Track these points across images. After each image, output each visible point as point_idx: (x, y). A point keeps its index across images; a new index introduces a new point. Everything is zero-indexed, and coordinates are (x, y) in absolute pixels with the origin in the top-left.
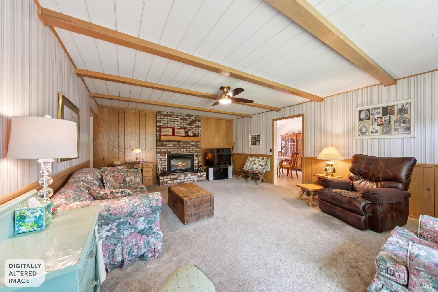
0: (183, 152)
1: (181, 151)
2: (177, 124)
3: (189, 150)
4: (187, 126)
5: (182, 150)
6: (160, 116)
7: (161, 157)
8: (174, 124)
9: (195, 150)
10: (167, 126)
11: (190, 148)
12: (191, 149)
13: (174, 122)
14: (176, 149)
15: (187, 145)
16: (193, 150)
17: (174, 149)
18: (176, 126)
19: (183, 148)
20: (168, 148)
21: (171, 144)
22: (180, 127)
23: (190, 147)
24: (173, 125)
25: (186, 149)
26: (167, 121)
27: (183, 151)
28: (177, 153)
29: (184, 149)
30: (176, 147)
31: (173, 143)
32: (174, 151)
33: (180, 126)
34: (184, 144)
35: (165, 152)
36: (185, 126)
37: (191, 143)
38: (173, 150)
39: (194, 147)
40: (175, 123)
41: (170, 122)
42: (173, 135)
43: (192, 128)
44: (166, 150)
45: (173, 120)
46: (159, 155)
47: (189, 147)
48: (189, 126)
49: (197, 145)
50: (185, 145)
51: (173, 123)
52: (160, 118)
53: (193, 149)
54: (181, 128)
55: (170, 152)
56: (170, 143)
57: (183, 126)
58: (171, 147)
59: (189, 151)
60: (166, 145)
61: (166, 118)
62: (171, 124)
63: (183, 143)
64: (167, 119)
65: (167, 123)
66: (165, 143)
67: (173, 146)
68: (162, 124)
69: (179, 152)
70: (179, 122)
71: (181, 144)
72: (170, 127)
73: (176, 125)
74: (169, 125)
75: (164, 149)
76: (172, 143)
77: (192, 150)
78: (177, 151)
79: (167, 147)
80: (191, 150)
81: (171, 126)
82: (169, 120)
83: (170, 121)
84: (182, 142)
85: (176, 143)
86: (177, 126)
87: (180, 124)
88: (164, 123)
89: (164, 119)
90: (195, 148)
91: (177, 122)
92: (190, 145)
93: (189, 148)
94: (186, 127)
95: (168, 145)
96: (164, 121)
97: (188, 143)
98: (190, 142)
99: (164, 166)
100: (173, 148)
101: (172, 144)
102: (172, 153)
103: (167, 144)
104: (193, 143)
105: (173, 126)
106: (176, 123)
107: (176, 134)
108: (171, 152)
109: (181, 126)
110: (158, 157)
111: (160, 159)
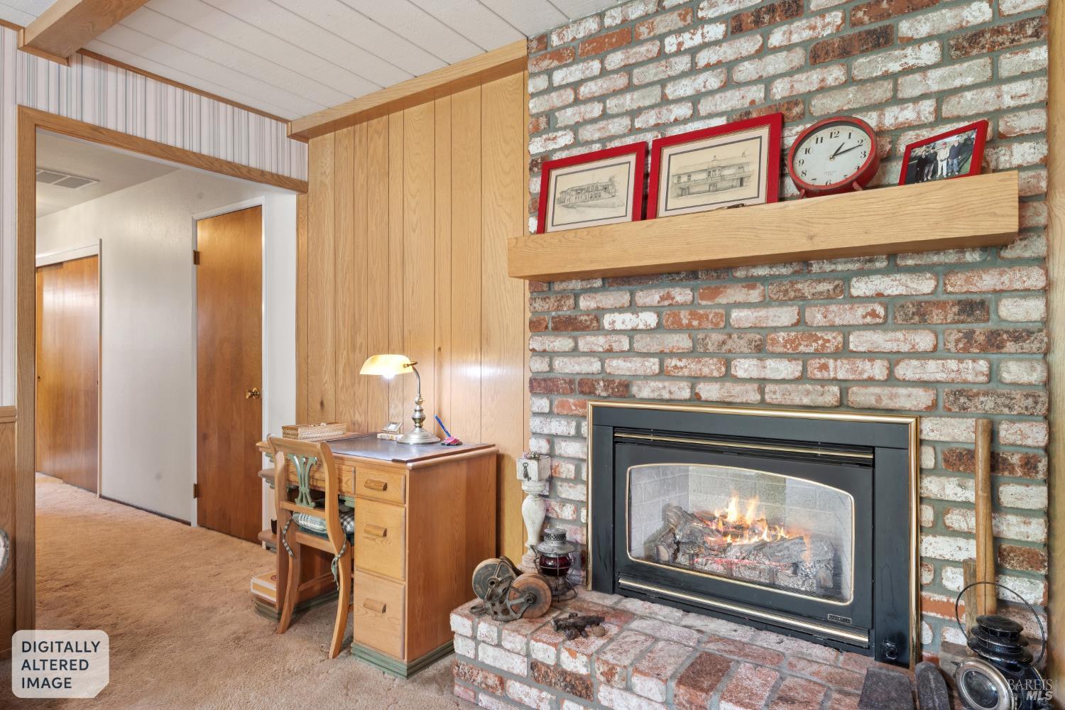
0: (755, 397)
1: (728, 376)
2: (695, 99)
3: (841, 370)
4: (810, 80)
5: (745, 367)
6: (549, 73)
7: (558, 426)
8: (665, 101)
9: (933, 370)
10: (596, 147)
11: (858, 342)
12: (871, 355)
13: (663, 83)
14: (680, 356)
15: (816, 316)
16: (907, 370)
17: (662, 355)
18: (686, 121)
19: (760, 350)
20: (611, 353)
21: (633, 307)
22: (721, 121)
23: (846, 330)
24: (650, 118)
25: (794, 355)
26: (602, 99)
27: (762, 383)
28: (696, 399)
29: (770, 363)
30: (681, 341)
31: (650, 296)
32: (663, 373)
33: (724, 107)
34: (765, 303)
35: (585, 386)
36: (780, 90)
37: (861, 287)
38: (653, 365)
39: (924, 340)
40: (672, 91)
41: (629, 101)
43: (882, 92)
44: (595, 366)
45: (652, 73)
46: (542, 404)
47: (834, 340)
48: (835, 74)
49: (973, 307)
50: (784, 316)
51: (654, 95)
52: (551, 88)
53: (893, 359)
54: (740, 123)
55: (623, 388)
56: (625, 298)
57: (757, 93)
58: (632, 333)
59: (844, 385)
60: (593, 323)
61: (595, 66)
62: (634, 114)
63: (755, 295)
64: (604, 73)
65: (605, 115)
66: (586, 303)
67: (648, 331)
68: (565, 139)
69: (710, 391)
70: (708, 67)
71: (730, 307)
72: (629, 141)
73: (684, 110)
74: (617, 126)
75: (575, 351)
76: (644, 297)
77: (891, 380)
78: (694, 380)
79: (598, 342)
80: (878, 370)
81: (633, 130)
82: (621, 81)
83: (630, 88)
85: (682, 295)
86: (695, 116)
87: (728, 84)
88: (575, 128)
89: (575, 86)
90: (933, 353)
91: (694, 71)
92: (856, 315)
93: (843, 352)
94: (792, 101)
95: (607, 320)
96: (577, 101)
97: (825, 287)
98: (843, 280)
99: (577, 511)
100: (653, 344)
101: (646, 308)
102: (646, 393)
103: (598, 314)
104: (892, 285)
105: (657, 126)
106: (685, 88)
108: (634, 390)
109: (734, 101)
110: (535, 424)
111: (551, 439)
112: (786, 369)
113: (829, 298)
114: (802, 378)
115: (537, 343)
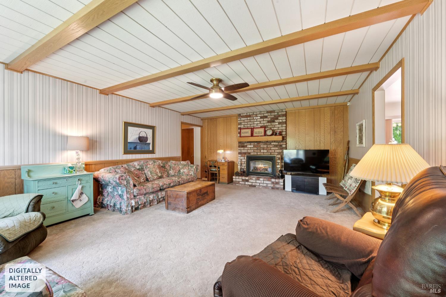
0: (263, 154)
1: (260, 152)
2: (257, 124)
3: (271, 151)
4: (268, 124)
5: (262, 151)
6: (241, 118)
7: (242, 158)
8: (254, 124)
9: (278, 151)
10: (246, 128)
12: (273, 150)
13: (254, 122)
14: (255, 150)
15: (268, 146)
16: (276, 151)
17: (254, 150)
18: (256, 126)
19: (263, 149)
20: (248, 150)
21: (251, 145)
22: (259, 127)
23: (271, 147)
24: (252, 125)
25: (266, 150)
26: (247, 122)
27: (264, 152)
28: (257, 154)
29: (264, 151)
30: (256, 148)
31: (253, 144)
32: (254, 152)
33: (260, 125)
34: (264, 145)
35: (245, 153)
36: (265, 124)
37: (272, 144)
38: (253, 151)
39: (277, 148)
40: (255, 123)
41: (250, 123)
42: (252, 135)
43: (274, 126)
44: (246, 151)
45: (252, 121)
46: (240, 155)
47: (270, 148)
48: (270, 124)
49: (281, 146)
50: (266, 146)
51: (253, 123)
52: (241, 120)
53: (275, 150)
54: (261, 127)
55: (250, 153)
56: (250, 144)
57: (263, 124)
58: (250, 147)
59: (271, 152)
60: (246, 146)
61: (246, 119)
62: (251, 124)
63: (263, 144)
64: (247, 120)
65: (247, 124)
66: (245, 144)
67: (252, 147)
68: (243, 126)
69: (258, 153)
70: (258, 121)
71: (261, 145)
72: (250, 127)
73: (256, 125)
74: (249, 125)
75: (244, 150)
76: (252, 144)
77: (275, 152)
78: (257, 152)
79: (247, 148)
80: (273, 151)
82: (249, 121)
83: (250, 122)
84: (262, 143)
85: (256, 144)
86: (257, 126)
87: (260, 123)
88: (244, 125)
89: (244, 120)
90: (278, 150)
91: (257, 121)
92: (272, 146)
93: (271, 149)
94: (266, 126)
95: (248, 146)
96: (244, 122)
97: (269, 143)
98: (271, 143)
99: (244, 167)
101: (252, 145)
102: (252, 154)
103: (247, 146)
104: (275, 144)
105: (253, 126)
106: (256, 123)
107: (255, 135)
108: (251, 154)
109: (261, 125)
110: (239, 158)
111: (241, 159)
113: (269, 145)
114: (267, 152)
115: (239, 149)
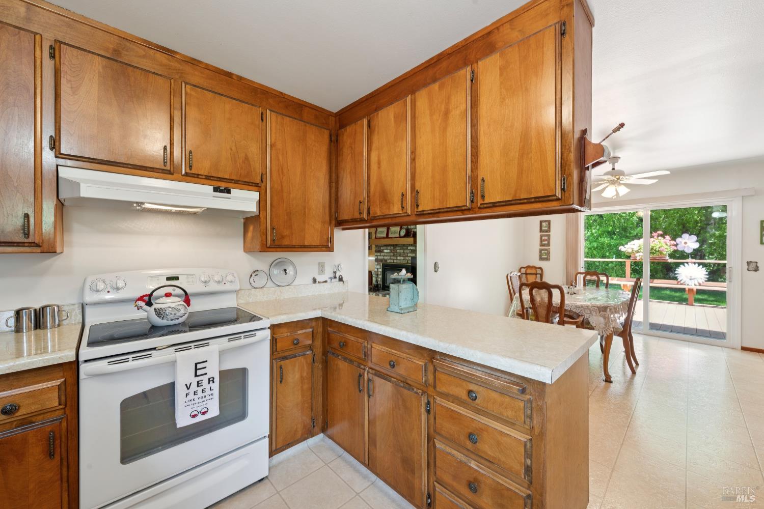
0: (399, 262)
3: (407, 258)
5: (398, 258)
7: (378, 267)
11: (409, 255)
14: (392, 256)
17: (390, 256)
19: (400, 256)
20: (384, 256)
21: (387, 249)
23: (408, 253)
25: (403, 256)
30: (392, 254)
31: (389, 248)
32: (390, 259)
34: (400, 249)
35: (381, 260)
37: (409, 248)
42: (387, 237)
44: (383, 258)
46: (376, 263)
47: (406, 254)
50: (402, 251)
55: (386, 261)
58: (387, 253)
60: (382, 252)
63: (399, 248)
66: (382, 248)
69: (395, 261)
71: (397, 250)
75: (380, 255)
78: (394, 260)
79: (382, 254)
84: (399, 246)
85: (392, 248)
92: (408, 252)
93: (407, 256)
98: (407, 247)
99: (381, 279)
100: (388, 254)
102: (388, 261)
103: (383, 250)
107: (390, 235)
110: (376, 266)
111: (378, 269)
112: (402, 258)
114: (404, 260)
115: (376, 254)
